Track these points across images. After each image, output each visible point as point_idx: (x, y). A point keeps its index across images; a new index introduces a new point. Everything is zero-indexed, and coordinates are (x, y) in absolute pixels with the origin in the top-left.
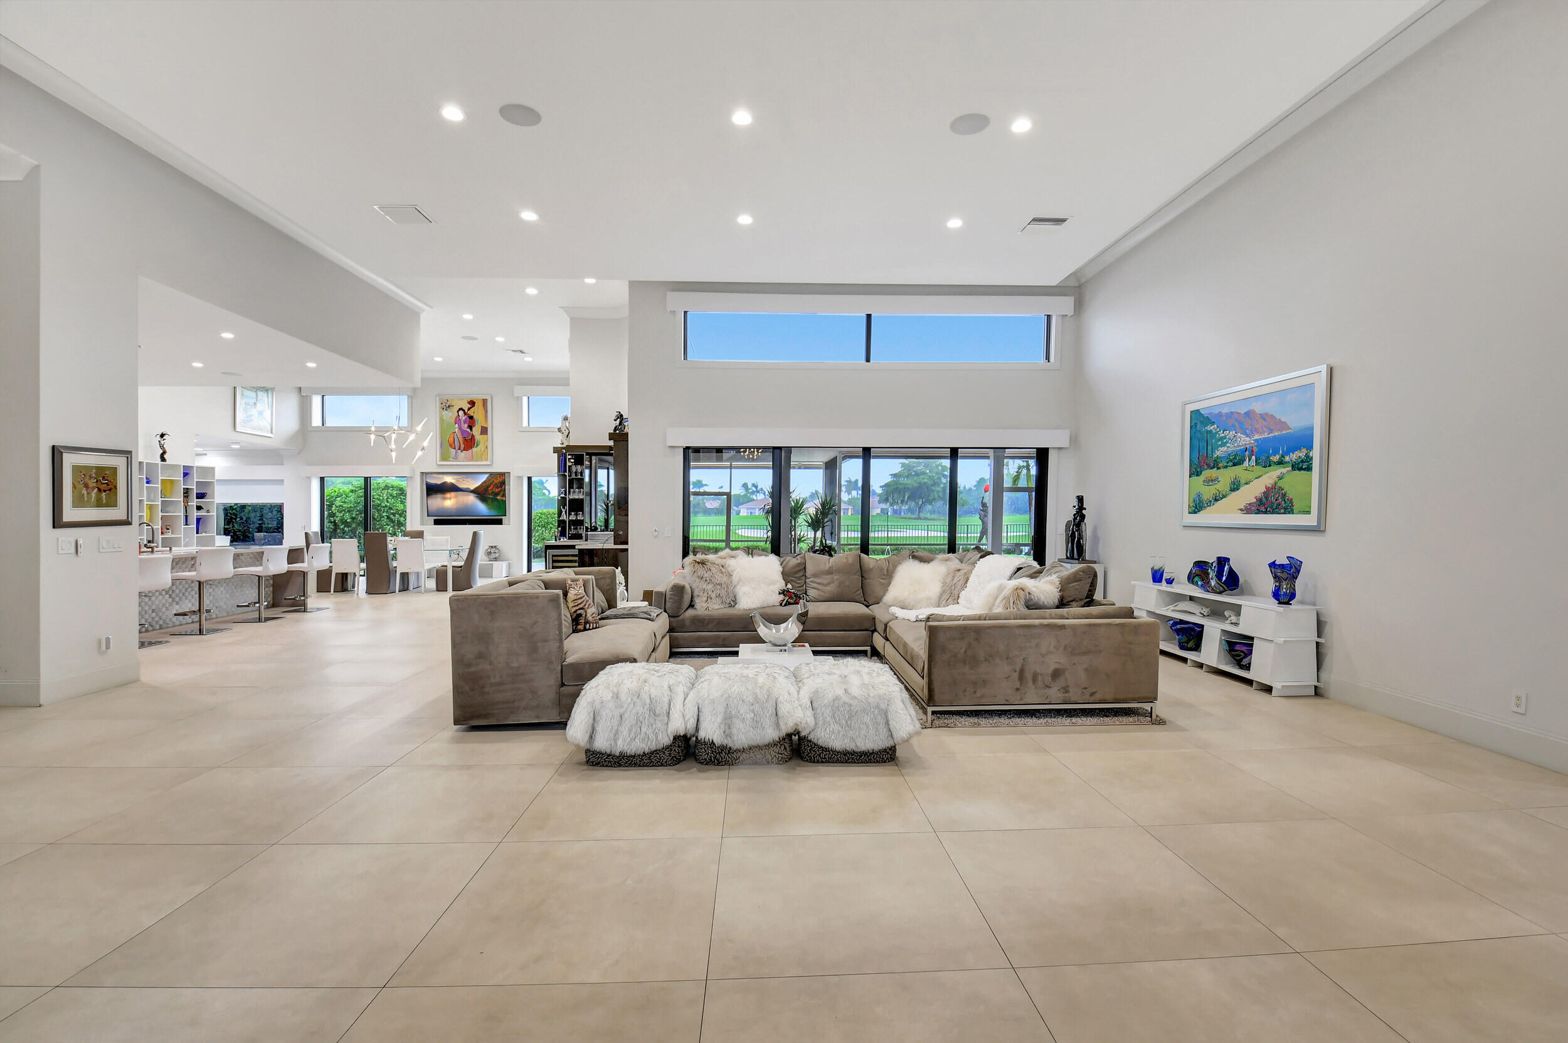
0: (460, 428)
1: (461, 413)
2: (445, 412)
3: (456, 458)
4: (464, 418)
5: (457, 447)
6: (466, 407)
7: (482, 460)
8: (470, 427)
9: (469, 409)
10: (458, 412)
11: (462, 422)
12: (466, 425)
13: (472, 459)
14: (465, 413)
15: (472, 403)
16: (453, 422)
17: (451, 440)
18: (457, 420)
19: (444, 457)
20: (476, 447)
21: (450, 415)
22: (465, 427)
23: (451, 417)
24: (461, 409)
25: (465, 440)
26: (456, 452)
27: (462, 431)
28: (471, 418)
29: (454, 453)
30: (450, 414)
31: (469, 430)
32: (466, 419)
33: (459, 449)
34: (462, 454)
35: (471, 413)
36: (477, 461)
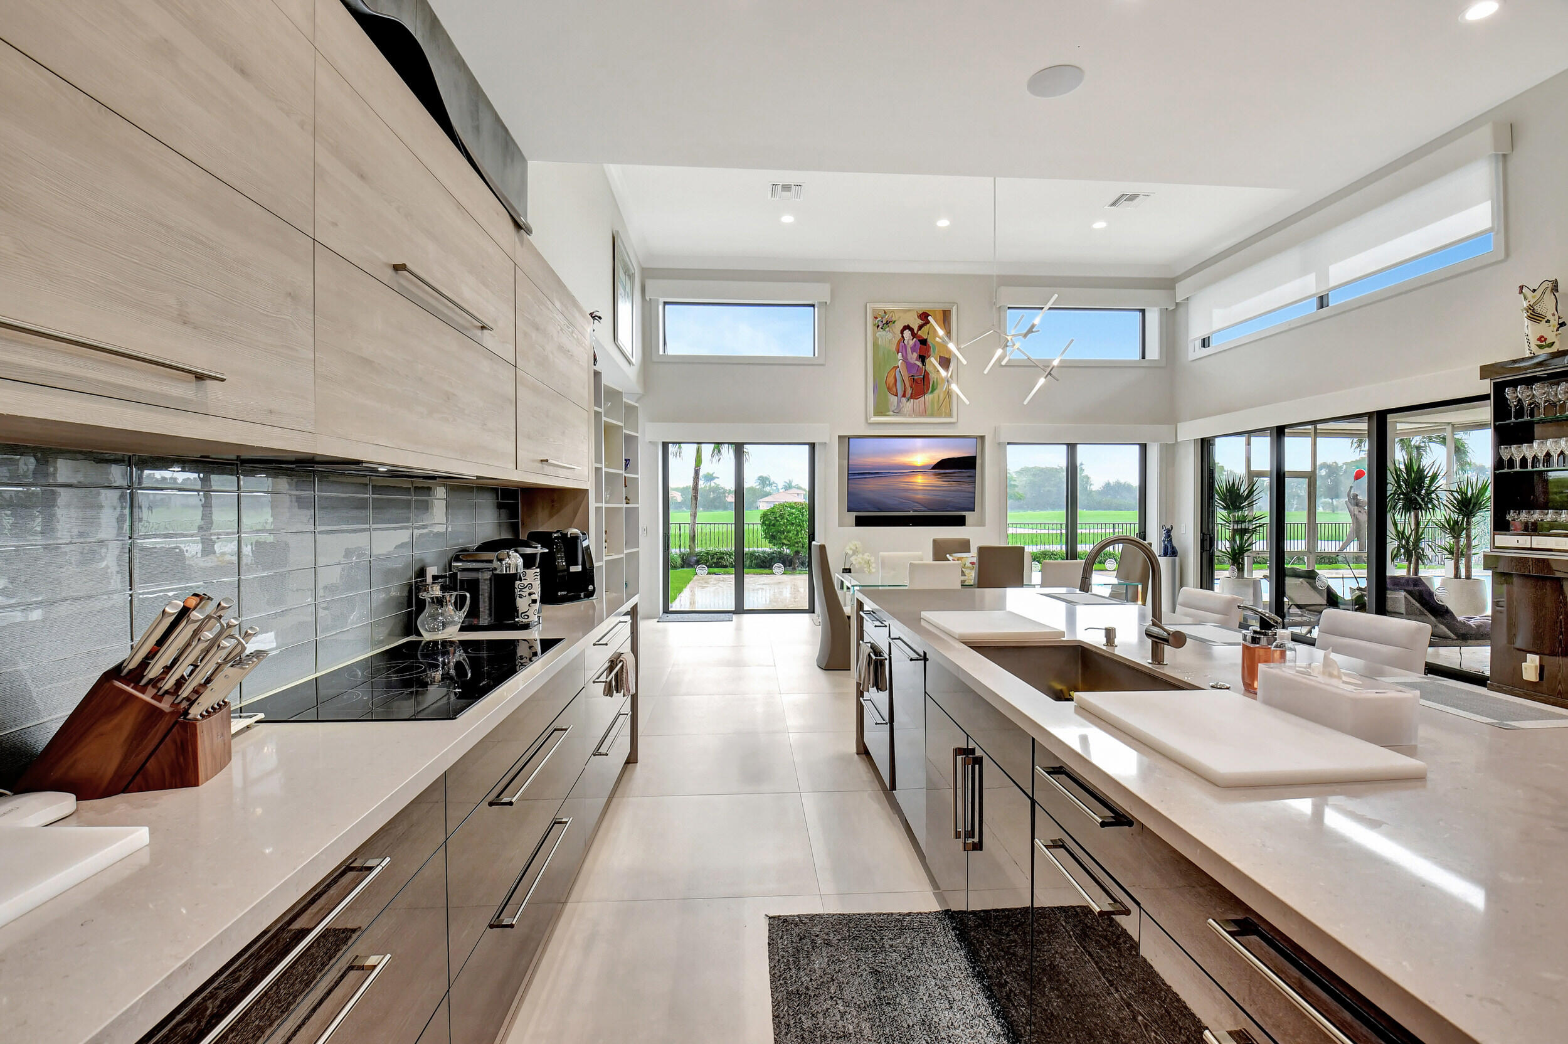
0: (905, 359)
1: (907, 333)
2: (881, 333)
3: (898, 412)
4: (912, 343)
5: (900, 393)
6: (915, 323)
7: (940, 415)
8: (923, 358)
9: (920, 327)
10: (902, 332)
11: (909, 350)
12: (915, 355)
13: (924, 413)
14: (914, 335)
15: (924, 316)
16: (894, 348)
17: (891, 380)
18: (901, 347)
19: (881, 409)
20: (932, 392)
21: (889, 338)
22: (913, 357)
23: (890, 341)
24: (907, 327)
25: (913, 380)
26: (899, 402)
27: (909, 365)
28: (924, 342)
29: (895, 403)
30: (890, 336)
31: (919, 363)
32: (915, 344)
33: (904, 396)
34: (909, 405)
35: (923, 333)
36: (932, 415)
